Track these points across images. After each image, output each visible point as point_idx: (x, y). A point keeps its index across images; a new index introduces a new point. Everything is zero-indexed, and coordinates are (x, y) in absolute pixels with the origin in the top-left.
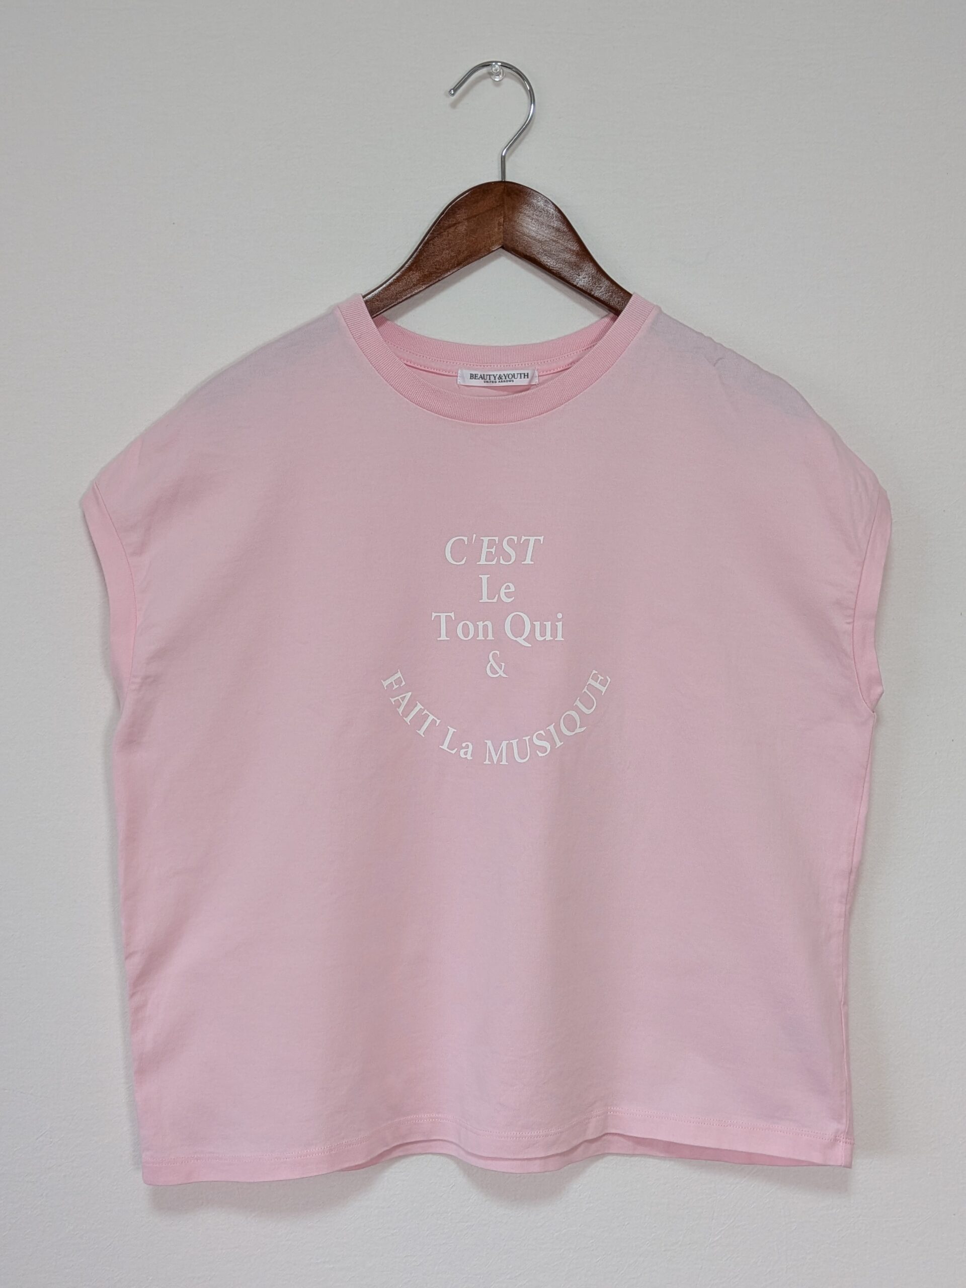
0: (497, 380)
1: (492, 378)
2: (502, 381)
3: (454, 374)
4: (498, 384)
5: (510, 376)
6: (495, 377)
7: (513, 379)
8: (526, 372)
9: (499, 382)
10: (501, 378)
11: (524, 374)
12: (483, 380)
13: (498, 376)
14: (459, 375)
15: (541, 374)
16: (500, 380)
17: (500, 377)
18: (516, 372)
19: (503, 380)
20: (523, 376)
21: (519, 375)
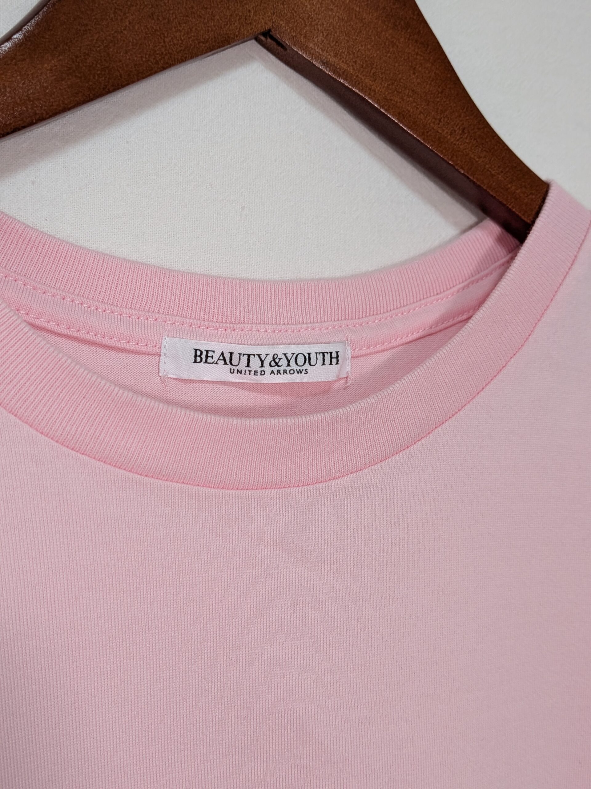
0: (267, 369)
1: (255, 363)
2: (279, 372)
3: (150, 349)
4: (269, 379)
5: (301, 360)
6: (262, 362)
7: (307, 365)
8: (333, 349)
9: (272, 372)
10: (277, 364)
11: (331, 353)
12: (229, 366)
13: (270, 358)
14: (164, 351)
15: (357, 352)
16: (275, 369)
17: (275, 361)
18: (313, 349)
19: (281, 369)
20: (327, 357)
21: (320, 357)
